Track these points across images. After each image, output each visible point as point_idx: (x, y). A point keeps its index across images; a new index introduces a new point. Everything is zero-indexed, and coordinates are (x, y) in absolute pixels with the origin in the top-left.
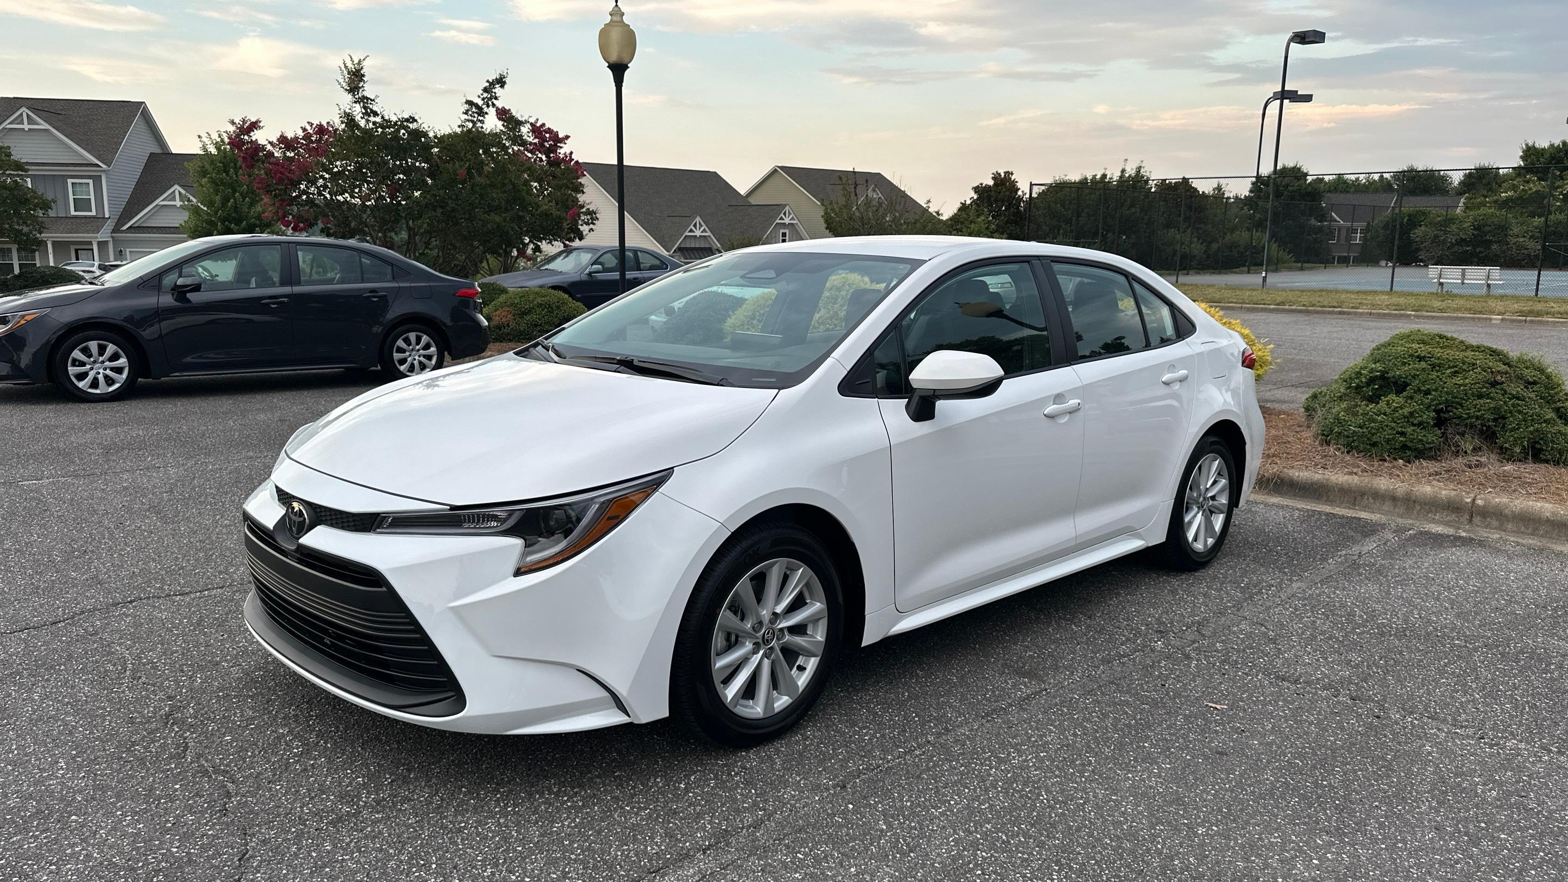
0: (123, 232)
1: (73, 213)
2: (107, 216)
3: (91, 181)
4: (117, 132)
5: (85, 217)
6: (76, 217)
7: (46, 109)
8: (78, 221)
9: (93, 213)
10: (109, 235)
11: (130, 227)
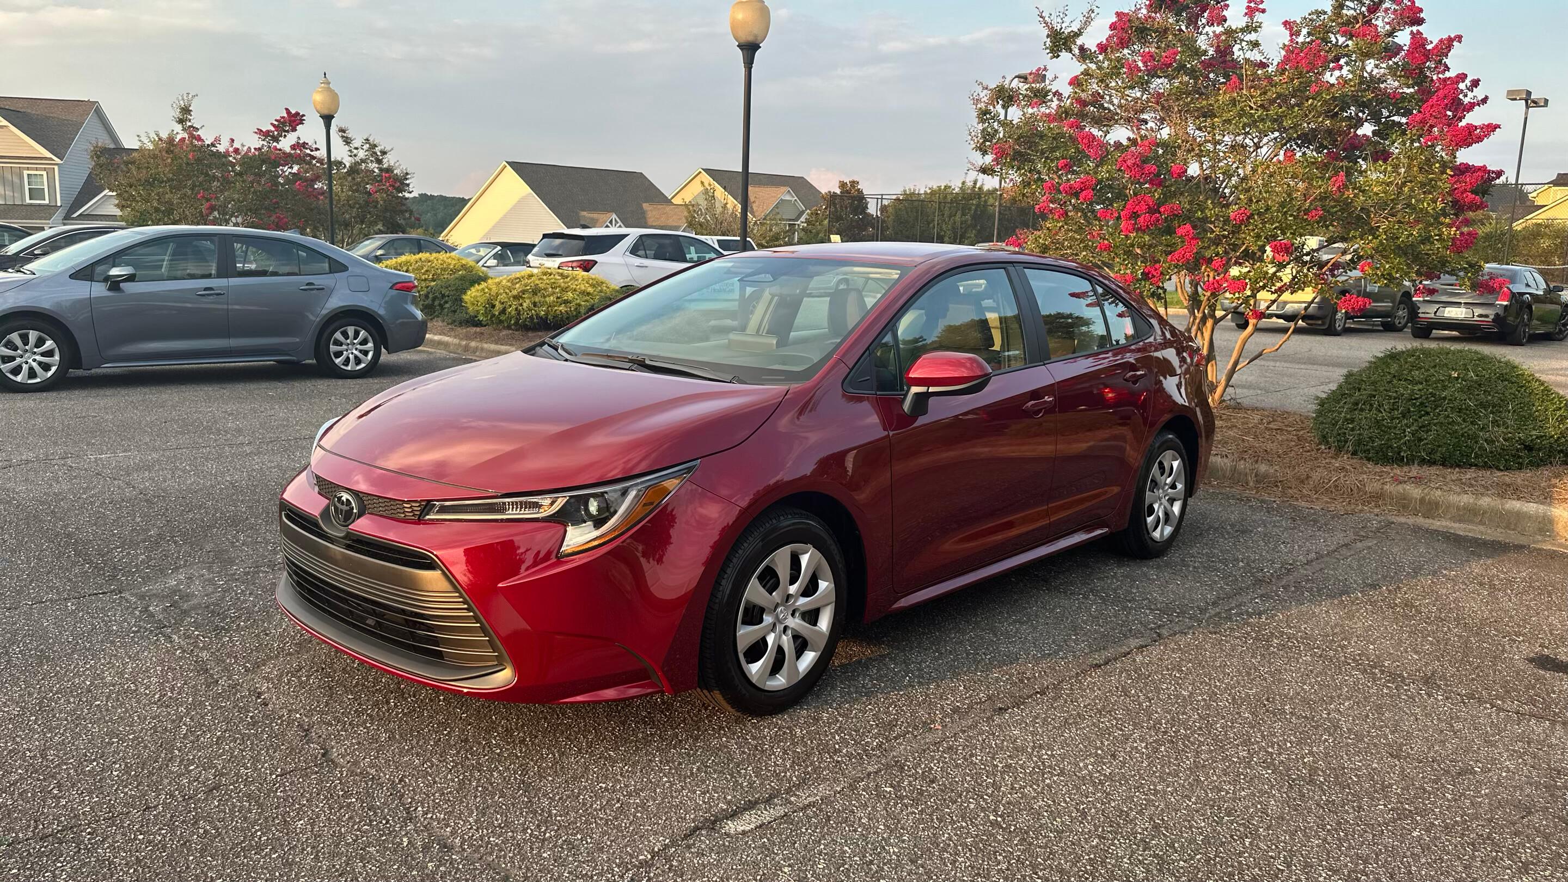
0: (74, 219)
1: (28, 201)
2: (59, 204)
3: (44, 173)
4: (70, 129)
5: (40, 205)
6: (31, 205)
7: (7, 107)
8: (33, 208)
9: (47, 202)
10: (61, 221)
11: (80, 215)
